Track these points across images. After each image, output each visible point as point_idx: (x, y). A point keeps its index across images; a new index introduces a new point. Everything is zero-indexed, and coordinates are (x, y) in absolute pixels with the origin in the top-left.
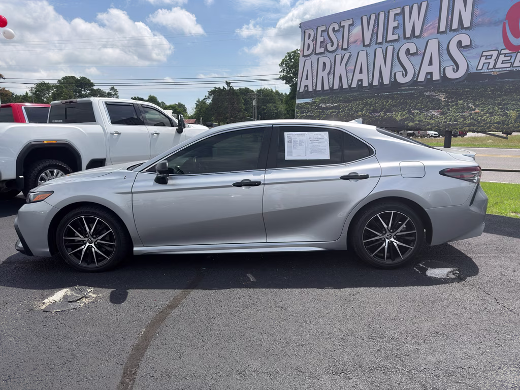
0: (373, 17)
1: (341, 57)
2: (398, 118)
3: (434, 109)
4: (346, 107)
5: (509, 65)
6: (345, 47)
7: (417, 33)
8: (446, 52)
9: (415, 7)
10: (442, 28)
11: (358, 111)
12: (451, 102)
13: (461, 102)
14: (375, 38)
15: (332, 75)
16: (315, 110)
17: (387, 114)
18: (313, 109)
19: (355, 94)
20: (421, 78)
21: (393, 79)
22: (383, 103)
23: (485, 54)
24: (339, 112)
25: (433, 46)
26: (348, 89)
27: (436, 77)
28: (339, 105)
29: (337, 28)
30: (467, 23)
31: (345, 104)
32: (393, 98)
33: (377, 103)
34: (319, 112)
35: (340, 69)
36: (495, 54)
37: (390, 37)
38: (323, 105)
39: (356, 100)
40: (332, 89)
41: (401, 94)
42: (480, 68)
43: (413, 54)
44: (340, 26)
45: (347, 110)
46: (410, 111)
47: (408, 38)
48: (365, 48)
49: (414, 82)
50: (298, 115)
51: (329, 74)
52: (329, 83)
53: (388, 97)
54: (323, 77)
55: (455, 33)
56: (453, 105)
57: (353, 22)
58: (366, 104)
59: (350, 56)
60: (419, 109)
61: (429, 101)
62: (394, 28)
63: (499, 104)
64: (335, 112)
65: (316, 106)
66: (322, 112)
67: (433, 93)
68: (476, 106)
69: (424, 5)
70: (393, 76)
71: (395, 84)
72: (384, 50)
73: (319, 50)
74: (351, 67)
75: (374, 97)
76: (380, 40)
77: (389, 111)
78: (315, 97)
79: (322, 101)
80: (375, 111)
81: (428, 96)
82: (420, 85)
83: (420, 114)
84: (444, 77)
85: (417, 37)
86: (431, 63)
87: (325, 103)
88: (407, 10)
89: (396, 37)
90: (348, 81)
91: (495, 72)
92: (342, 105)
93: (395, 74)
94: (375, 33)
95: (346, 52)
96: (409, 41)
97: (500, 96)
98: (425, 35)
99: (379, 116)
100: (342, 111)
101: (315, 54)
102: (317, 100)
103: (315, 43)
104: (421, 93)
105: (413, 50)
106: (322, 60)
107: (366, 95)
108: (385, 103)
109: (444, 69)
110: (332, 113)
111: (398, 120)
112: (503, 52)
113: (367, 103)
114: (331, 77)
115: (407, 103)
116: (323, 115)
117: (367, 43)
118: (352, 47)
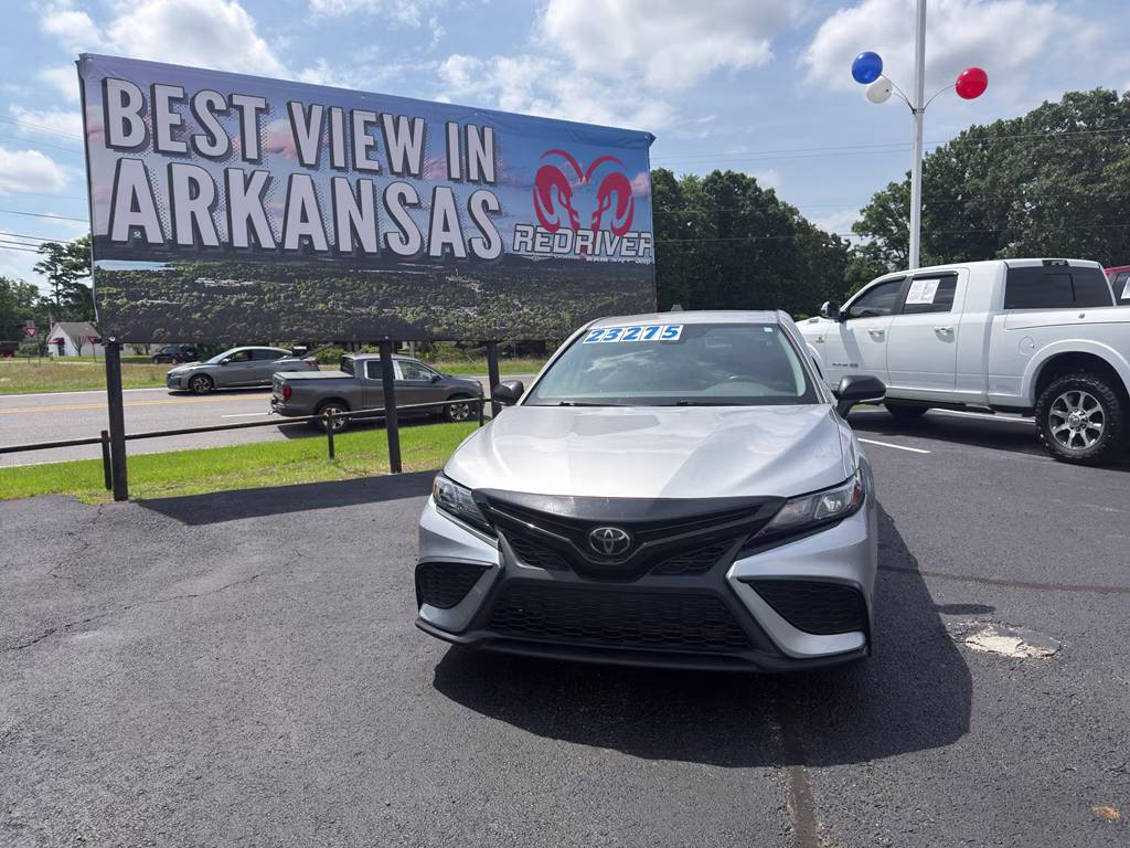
0: (317, 113)
1: (245, 176)
2: (409, 318)
3: (467, 305)
4: (281, 290)
5: (548, 249)
6: (252, 153)
7: (414, 169)
8: (467, 213)
9: (404, 122)
10: (456, 174)
11: (314, 300)
12: (491, 295)
13: (502, 296)
14: (328, 154)
15: (225, 213)
16: (182, 292)
17: (386, 310)
18: (174, 288)
19: (298, 264)
20: (436, 251)
21: (383, 246)
22: (371, 289)
23: (519, 228)
24: (262, 301)
25: (444, 200)
26: (278, 252)
27: (460, 252)
28: (259, 285)
29: (220, 104)
30: (490, 177)
31: (278, 285)
32: (391, 283)
33: (358, 288)
34: (198, 298)
35: (245, 204)
36: (531, 230)
37: (362, 162)
38: (209, 283)
39: (306, 278)
40: (228, 247)
41: (402, 275)
42: (517, 248)
43: (412, 206)
44: (230, 104)
45: (286, 297)
46: (427, 308)
47: (398, 174)
48: (304, 170)
49: (423, 256)
50: (119, 302)
51: (212, 209)
52: (216, 230)
53: (377, 278)
54: (193, 213)
55: (475, 187)
56: (494, 302)
57: (267, 105)
58: (333, 288)
59: (269, 180)
60: (444, 304)
61: (457, 292)
62: (368, 147)
63: (549, 302)
64: (252, 300)
65: (184, 282)
66: (206, 299)
67: (460, 279)
68: (523, 303)
69: (419, 124)
70: (382, 240)
71: (387, 255)
72: (354, 184)
73: (165, 143)
74: (276, 202)
75: (349, 275)
76: (339, 162)
77: (385, 304)
78: (177, 259)
79: (201, 272)
80: (356, 303)
81: (454, 284)
82: (435, 263)
83: (446, 313)
84: (471, 253)
85: (415, 176)
86: (446, 228)
87: (213, 276)
88: (388, 121)
89: (374, 166)
90: (272, 233)
91: (536, 257)
92: (266, 285)
93: (385, 236)
94: (326, 146)
95: (254, 167)
96: (400, 179)
97: (548, 291)
98: (428, 176)
99: (369, 314)
100: (270, 300)
101: (157, 150)
102: (187, 267)
103: (150, 122)
104: (441, 279)
105: (412, 198)
106: (182, 172)
107: (326, 269)
108: (375, 289)
109: (470, 241)
110: (240, 301)
111: (411, 322)
112: (539, 229)
113: (332, 284)
114: (221, 218)
115: (419, 293)
116: (213, 305)
117: (310, 158)
118: (271, 161)
